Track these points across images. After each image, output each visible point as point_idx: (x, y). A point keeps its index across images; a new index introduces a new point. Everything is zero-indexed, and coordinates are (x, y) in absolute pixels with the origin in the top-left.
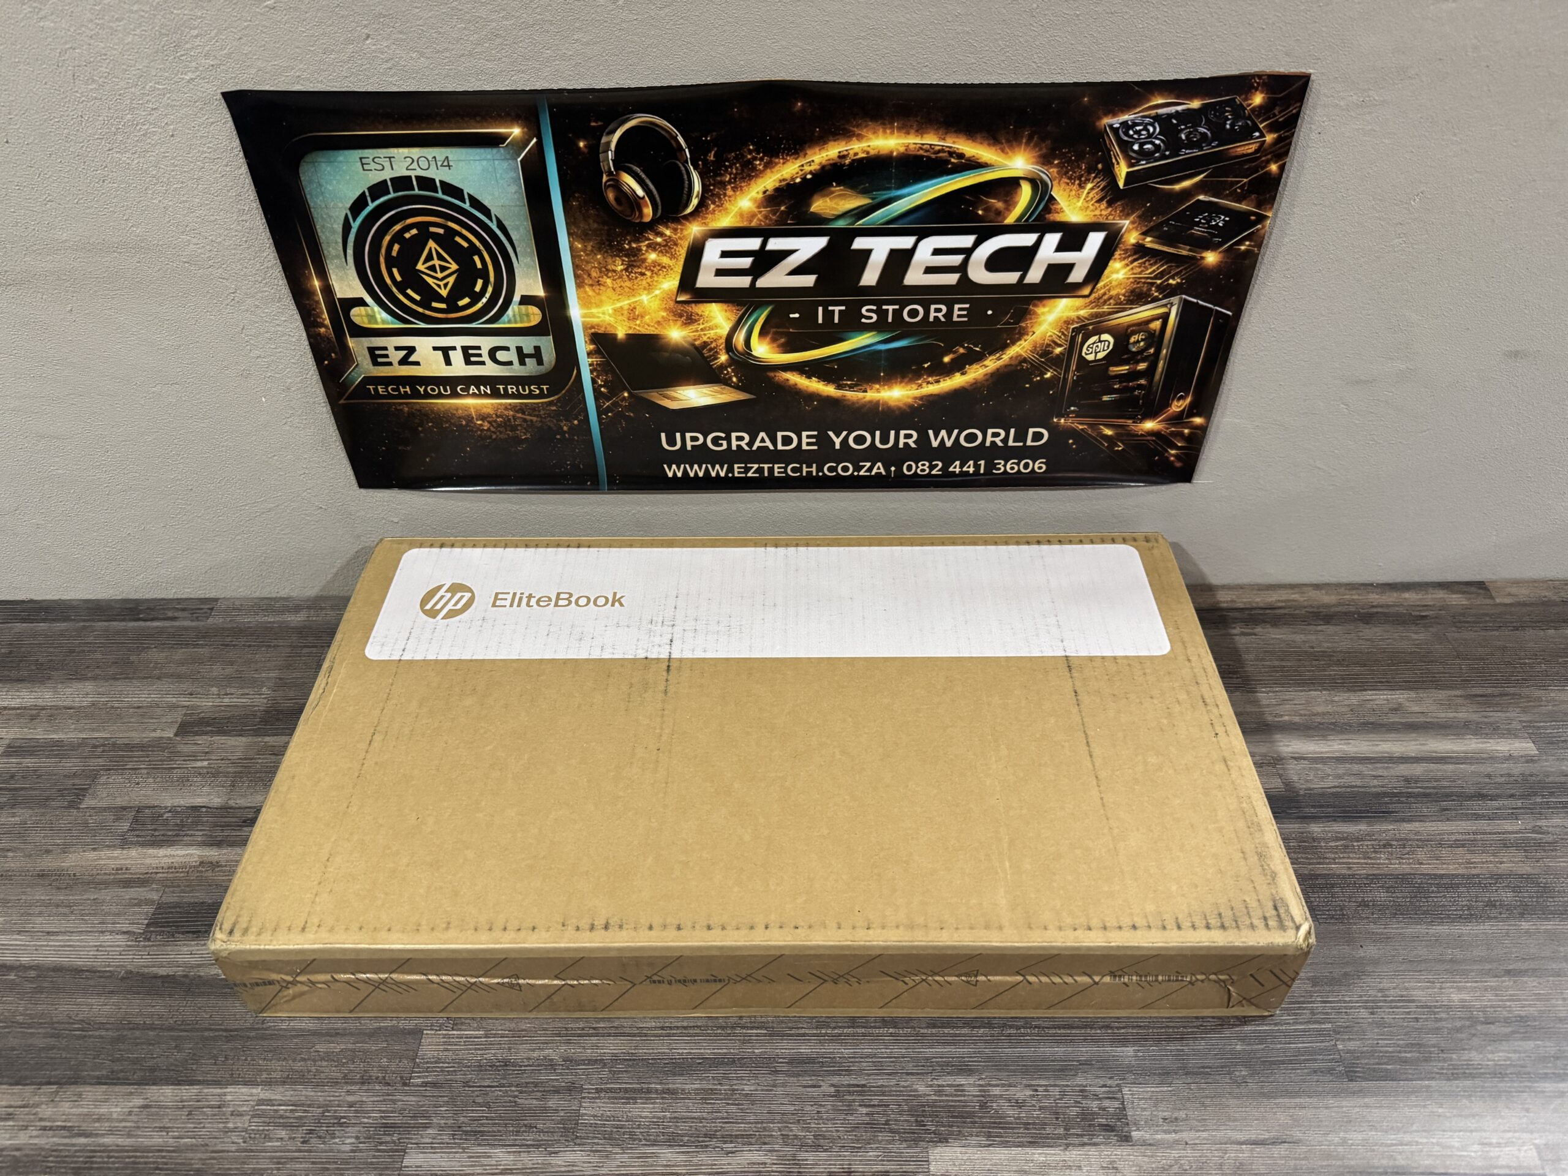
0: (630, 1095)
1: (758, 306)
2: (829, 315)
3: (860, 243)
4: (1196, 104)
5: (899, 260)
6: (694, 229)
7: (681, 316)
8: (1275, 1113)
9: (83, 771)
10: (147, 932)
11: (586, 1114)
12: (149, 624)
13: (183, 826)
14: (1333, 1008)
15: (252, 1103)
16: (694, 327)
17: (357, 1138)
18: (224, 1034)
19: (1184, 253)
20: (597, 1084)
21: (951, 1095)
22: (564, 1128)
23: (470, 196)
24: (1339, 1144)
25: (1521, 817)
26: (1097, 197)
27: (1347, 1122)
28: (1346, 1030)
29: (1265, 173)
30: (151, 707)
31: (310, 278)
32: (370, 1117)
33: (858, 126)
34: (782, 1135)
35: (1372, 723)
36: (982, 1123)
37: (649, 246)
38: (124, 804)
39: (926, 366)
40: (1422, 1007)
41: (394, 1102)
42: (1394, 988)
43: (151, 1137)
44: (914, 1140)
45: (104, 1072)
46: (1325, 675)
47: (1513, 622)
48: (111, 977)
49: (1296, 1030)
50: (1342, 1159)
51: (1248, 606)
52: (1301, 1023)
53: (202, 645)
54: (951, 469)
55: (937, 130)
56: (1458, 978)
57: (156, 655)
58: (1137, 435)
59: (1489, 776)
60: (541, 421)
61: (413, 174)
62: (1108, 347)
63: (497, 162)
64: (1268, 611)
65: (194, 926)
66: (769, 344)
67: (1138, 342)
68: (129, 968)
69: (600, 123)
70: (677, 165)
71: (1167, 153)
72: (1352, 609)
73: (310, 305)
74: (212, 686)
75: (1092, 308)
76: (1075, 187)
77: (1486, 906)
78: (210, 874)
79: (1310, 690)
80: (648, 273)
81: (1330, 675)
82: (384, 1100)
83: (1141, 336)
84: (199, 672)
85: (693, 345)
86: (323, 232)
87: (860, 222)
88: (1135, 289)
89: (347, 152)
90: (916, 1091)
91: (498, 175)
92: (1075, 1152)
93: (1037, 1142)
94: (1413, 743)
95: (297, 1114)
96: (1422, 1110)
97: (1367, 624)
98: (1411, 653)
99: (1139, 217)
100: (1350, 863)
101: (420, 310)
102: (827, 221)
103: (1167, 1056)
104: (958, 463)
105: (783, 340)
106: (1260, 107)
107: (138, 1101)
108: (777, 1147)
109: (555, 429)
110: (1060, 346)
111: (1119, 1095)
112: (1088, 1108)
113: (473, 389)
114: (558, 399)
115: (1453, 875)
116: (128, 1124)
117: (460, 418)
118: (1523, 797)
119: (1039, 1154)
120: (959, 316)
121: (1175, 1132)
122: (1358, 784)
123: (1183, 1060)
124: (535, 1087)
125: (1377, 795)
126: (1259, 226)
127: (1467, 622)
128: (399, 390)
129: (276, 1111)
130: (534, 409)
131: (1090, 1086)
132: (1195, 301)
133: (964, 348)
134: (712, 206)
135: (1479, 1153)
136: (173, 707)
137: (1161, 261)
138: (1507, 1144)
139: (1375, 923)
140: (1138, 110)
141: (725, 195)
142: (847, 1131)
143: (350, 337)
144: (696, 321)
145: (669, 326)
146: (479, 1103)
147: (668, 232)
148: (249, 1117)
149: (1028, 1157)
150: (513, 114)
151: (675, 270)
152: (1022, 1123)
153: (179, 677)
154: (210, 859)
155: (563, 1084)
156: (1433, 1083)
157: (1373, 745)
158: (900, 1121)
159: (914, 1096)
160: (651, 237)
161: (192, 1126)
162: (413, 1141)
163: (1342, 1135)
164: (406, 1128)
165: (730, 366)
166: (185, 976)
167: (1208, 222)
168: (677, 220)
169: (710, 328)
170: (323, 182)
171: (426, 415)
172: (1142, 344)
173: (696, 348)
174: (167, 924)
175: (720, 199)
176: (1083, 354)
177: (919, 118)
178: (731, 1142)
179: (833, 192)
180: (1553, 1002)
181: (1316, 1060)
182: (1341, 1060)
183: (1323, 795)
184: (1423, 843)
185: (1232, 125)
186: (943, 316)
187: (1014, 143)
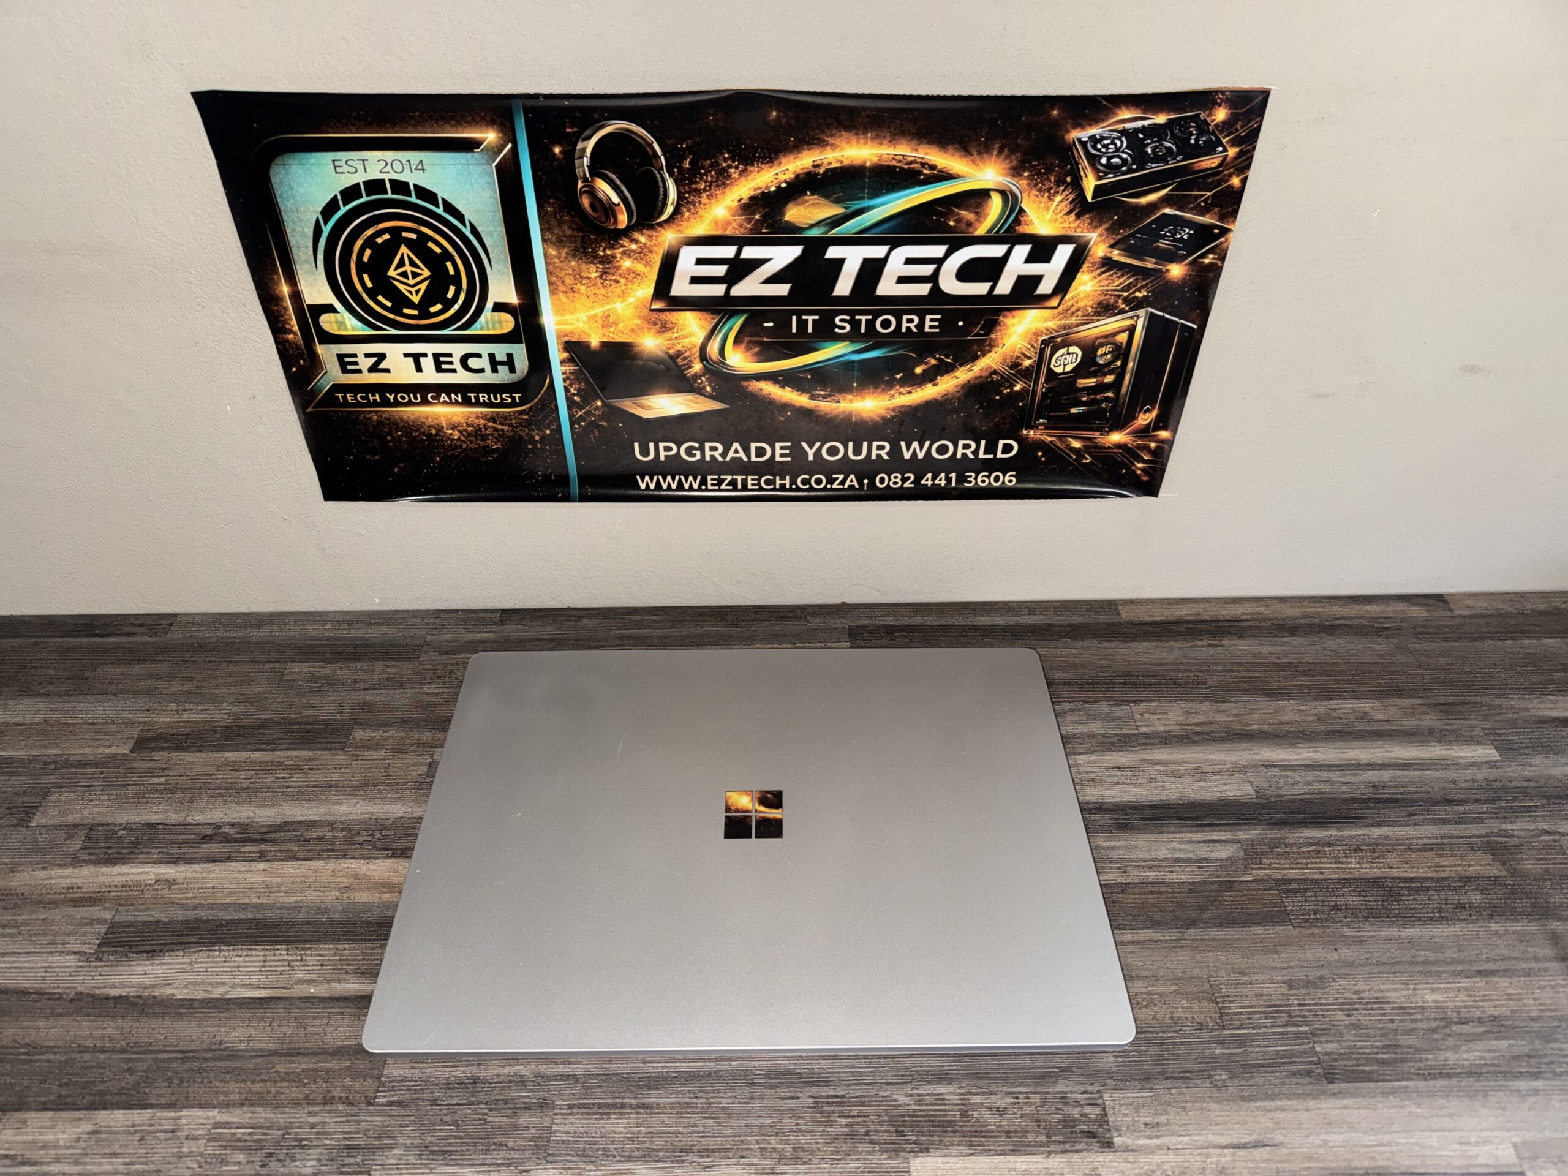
0: (604, 1111)
1: (733, 314)
2: (802, 324)
3: (833, 252)
4: (1161, 119)
5: (872, 270)
6: (669, 237)
7: (655, 324)
8: (1255, 1116)
9: (34, 788)
10: (99, 952)
11: (558, 1131)
12: (105, 639)
13: (138, 843)
14: (1310, 1011)
15: (208, 1126)
16: (668, 335)
17: (319, 1160)
18: (179, 1056)
19: (1150, 266)
20: (570, 1100)
21: (931, 1105)
22: (536, 1146)
23: (443, 200)
24: (1320, 1146)
25: (1487, 821)
26: (1067, 210)
27: (1327, 1124)
28: (1323, 1032)
29: (1228, 187)
30: (105, 723)
31: (278, 283)
32: (332, 1139)
33: (832, 136)
34: (760, 1148)
35: (1339, 732)
36: (963, 1132)
37: (624, 253)
38: (77, 821)
39: (898, 376)
40: (1398, 1008)
41: (358, 1122)
42: (1369, 990)
43: (100, 1164)
44: (895, 1151)
45: (52, 1098)
46: (1292, 685)
47: (1471, 634)
48: (60, 999)
49: (1274, 1033)
50: (1323, 1160)
51: (1213, 619)
52: (1279, 1026)
53: (160, 660)
54: (923, 482)
55: (911, 140)
56: (1431, 980)
57: (111, 671)
58: (1104, 448)
59: (1454, 781)
60: (512, 431)
61: (386, 177)
62: (1076, 359)
63: (471, 167)
64: (1235, 624)
65: (149, 945)
66: (743, 352)
67: (1105, 354)
68: (79, 989)
69: (575, 129)
70: (653, 172)
71: (1134, 167)
72: (1317, 621)
73: (278, 311)
74: (171, 702)
75: (1061, 320)
76: (1045, 199)
77: (1456, 909)
78: (166, 892)
79: (1278, 700)
80: (623, 281)
81: (1297, 685)
82: (348, 1121)
83: (1108, 349)
84: (157, 688)
85: (667, 353)
86: (294, 237)
87: (834, 231)
88: (1102, 301)
89: (319, 155)
90: (896, 1100)
91: (473, 179)
92: (1057, 1160)
93: (1020, 1151)
94: (1380, 750)
95: (256, 1137)
96: (1401, 1111)
97: (1331, 635)
98: (1375, 663)
99: (1107, 230)
100: (1322, 868)
101: (391, 316)
102: (801, 229)
103: (1147, 1061)
104: (929, 475)
105: (757, 349)
106: (1224, 122)
107: (87, 1127)
108: (755, 1160)
109: (526, 438)
110: (1029, 358)
111: (1100, 1102)
112: (1069, 1114)
113: (444, 397)
114: (531, 408)
115: (1422, 878)
116: (76, 1151)
117: (429, 426)
118: (1486, 801)
119: (1022, 1162)
120: (931, 327)
121: (1157, 1137)
122: (1327, 791)
123: (1164, 1065)
124: (506, 1104)
125: (1346, 801)
126: (1223, 239)
127: (1428, 634)
128: (368, 399)
129: (234, 1134)
130: (506, 418)
131: (1071, 1092)
132: (1161, 314)
133: (936, 359)
134: (687, 214)
135: (1459, 1153)
136: (131, 723)
137: (1128, 273)
138: (1485, 1143)
139: (1349, 926)
140: (1106, 124)
141: (700, 202)
142: (827, 1143)
143: (320, 343)
144: (670, 329)
145: (644, 333)
146: (447, 1122)
147: (643, 239)
148: (204, 1141)
149: (1011, 1166)
150: (488, 119)
151: (650, 277)
152: (1002, 1132)
153: (137, 693)
154: (166, 877)
155: (534, 1101)
156: (1410, 1083)
157: (1340, 753)
158: (880, 1131)
159: (894, 1106)
160: (626, 244)
161: (144, 1151)
162: (378, 1163)
163: (1323, 1137)
164: (371, 1149)
165: (704, 375)
166: (138, 997)
167: (1174, 235)
168: (652, 227)
169: (685, 337)
170: (293, 184)
171: (394, 424)
172: (1109, 356)
173: (670, 356)
174: (121, 944)
175: (694, 205)
176: (1052, 366)
177: (892, 130)
178: (708, 1157)
179: (807, 201)
180: (1525, 1001)
181: (1294, 1062)
182: (1319, 1062)
183: (1294, 801)
184: (1395, 846)
185: (1197, 140)
186: (915, 326)
187: (985, 156)
